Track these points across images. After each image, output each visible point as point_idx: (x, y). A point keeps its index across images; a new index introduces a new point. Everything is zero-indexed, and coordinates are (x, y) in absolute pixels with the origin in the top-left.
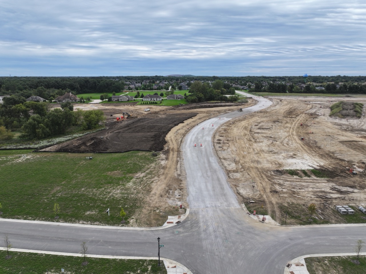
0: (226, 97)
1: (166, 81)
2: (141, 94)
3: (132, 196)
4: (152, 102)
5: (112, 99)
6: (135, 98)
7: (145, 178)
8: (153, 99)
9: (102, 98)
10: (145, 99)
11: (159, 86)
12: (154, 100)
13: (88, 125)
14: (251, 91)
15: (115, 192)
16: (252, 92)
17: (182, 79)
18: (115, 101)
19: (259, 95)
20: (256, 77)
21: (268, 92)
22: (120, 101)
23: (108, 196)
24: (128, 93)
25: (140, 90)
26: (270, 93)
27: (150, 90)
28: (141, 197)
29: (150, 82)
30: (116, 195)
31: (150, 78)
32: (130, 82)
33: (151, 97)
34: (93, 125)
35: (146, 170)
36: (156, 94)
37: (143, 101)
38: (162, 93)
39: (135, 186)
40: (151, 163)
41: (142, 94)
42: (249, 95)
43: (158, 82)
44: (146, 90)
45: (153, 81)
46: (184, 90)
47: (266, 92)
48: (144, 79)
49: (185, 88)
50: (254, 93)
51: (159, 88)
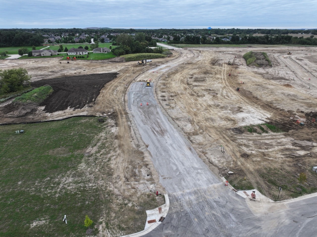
0: (151, 49)
1: (85, 34)
2: (64, 48)
3: (91, 185)
4: (78, 56)
5: (33, 54)
6: (58, 52)
7: (98, 155)
8: (78, 53)
9: (20, 53)
10: (70, 54)
11: (81, 39)
12: (80, 54)
13: (9, 87)
14: (170, 43)
15: (65, 181)
16: (172, 44)
17: (101, 32)
18: (37, 55)
19: (179, 47)
20: (168, 29)
21: (185, 44)
22: (42, 55)
23: (58, 189)
24: (49, 46)
25: (61, 43)
26: (187, 45)
27: (72, 43)
28: (102, 186)
29: (69, 35)
30: (68, 187)
31: (68, 31)
32: (48, 34)
33: (75, 50)
34: (16, 87)
35: (97, 143)
36: (81, 47)
37: (68, 55)
38: (87, 46)
39: (89, 169)
40: (99, 132)
41: (66, 48)
42: (170, 47)
43: (78, 35)
44: (68, 43)
45: (72, 34)
46: (107, 43)
47: (183, 43)
48: (62, 32)
49: (107, 40)
50: (174, 45)
51: (82, 41)
